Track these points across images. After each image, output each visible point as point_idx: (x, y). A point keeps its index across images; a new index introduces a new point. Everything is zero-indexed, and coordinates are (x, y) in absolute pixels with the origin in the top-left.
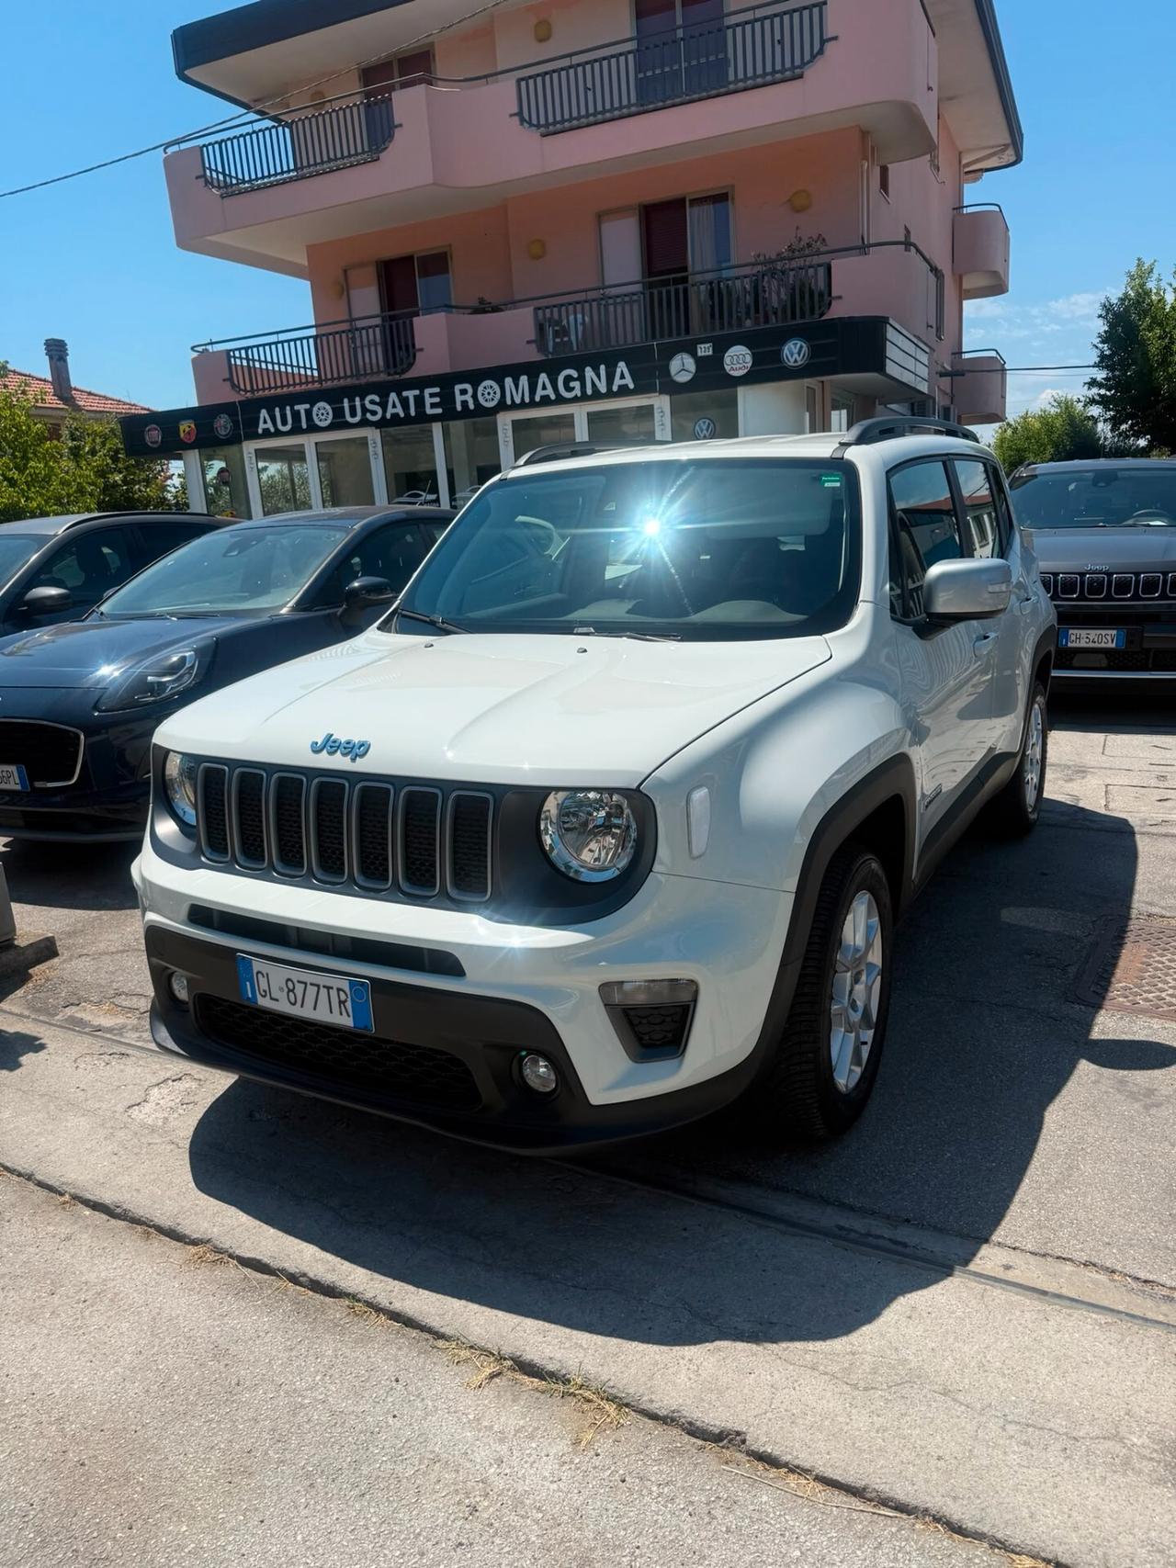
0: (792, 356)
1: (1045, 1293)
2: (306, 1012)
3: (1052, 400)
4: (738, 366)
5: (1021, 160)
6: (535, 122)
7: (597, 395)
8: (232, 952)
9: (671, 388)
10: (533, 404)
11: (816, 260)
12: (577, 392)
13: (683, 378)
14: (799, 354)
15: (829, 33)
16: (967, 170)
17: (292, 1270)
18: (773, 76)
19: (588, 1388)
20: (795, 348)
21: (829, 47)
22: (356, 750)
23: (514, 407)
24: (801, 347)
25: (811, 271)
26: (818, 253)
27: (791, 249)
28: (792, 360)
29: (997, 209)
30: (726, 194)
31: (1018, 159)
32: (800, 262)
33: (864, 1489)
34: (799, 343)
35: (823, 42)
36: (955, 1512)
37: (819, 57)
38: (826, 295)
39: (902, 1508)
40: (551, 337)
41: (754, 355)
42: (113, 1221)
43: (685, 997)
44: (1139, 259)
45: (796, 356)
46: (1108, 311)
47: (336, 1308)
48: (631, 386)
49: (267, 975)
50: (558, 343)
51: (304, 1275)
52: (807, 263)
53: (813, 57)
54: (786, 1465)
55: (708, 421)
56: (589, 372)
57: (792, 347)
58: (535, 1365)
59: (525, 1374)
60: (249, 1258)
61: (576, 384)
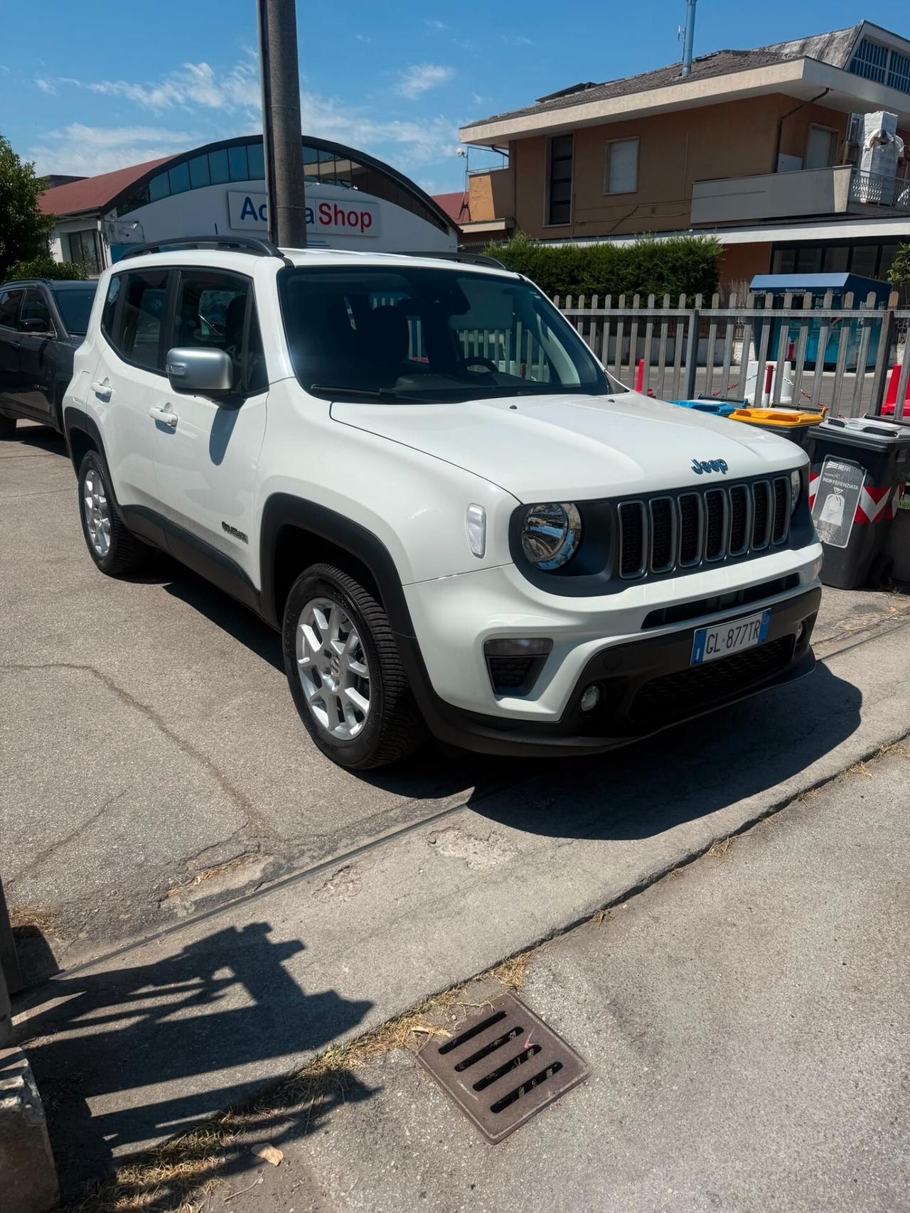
1: (841, 651)
8: (690, 631)
17: (766, 810)
22: (719, 465)
42: (646, 892)
60: (742, 827)
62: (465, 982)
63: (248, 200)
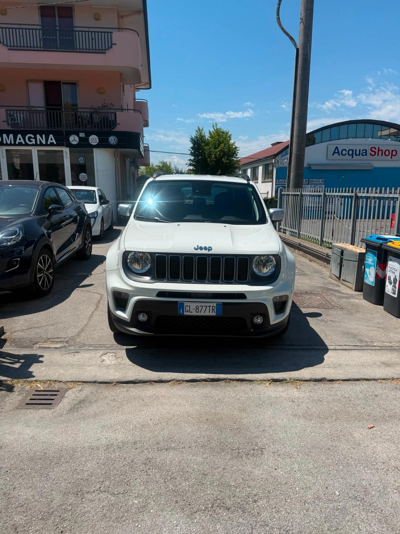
0: (112, 141)
2: (202, 314)
3: (159, 162)
4: (94, 141)
5: (151, 88)
6: (5, 43)
7: (41, 144)
8: (177, 302)
9: (69, 145)
10: (15, 144)
11: (111, 111)
12: (34, 142)
13: (75, 143)
14: (114, 141)
15: (114, 42)
16: (136, 88)
17: (205, 378)
18: (93, 50)
19: (291, 380)
20: (113, 138)
21: (114, 46)
22: (210, 249)
23: (7, 144)
24: (115, 139)
25: (110, 114)
26: (110, 109)
27: (102, 106)
28: (112, 142)
29: (146, 101)
30: (76, 83)
31: (150, 88)
32: (106, 111)
33: (350, 379)
34: (114, 137)
35: (112, 44)
36: (366, 377)
37: (110, 48)
38: (115, 122)
39: (358, 380)
40: (10, 121)
41: (99, 139)
42: (136, 384)
43: (284, 299)
44: (198, 127)
45: (113, 141)
46: (192, 140)
47: (222, 383)
48: (55, 143)
49: (190, 306)
50: (13, 123)
51: (209, 379)
52: (108, 111)
53: (109, 48)
54: (335, 380)
55: (83, 158)
56: (38, 137)
57: (112, 138)
58: (277, 379)
59: (275, 382)
60: (189, 380)
61: (33, 140)
62: (60, 381)
63: (337, 148)
